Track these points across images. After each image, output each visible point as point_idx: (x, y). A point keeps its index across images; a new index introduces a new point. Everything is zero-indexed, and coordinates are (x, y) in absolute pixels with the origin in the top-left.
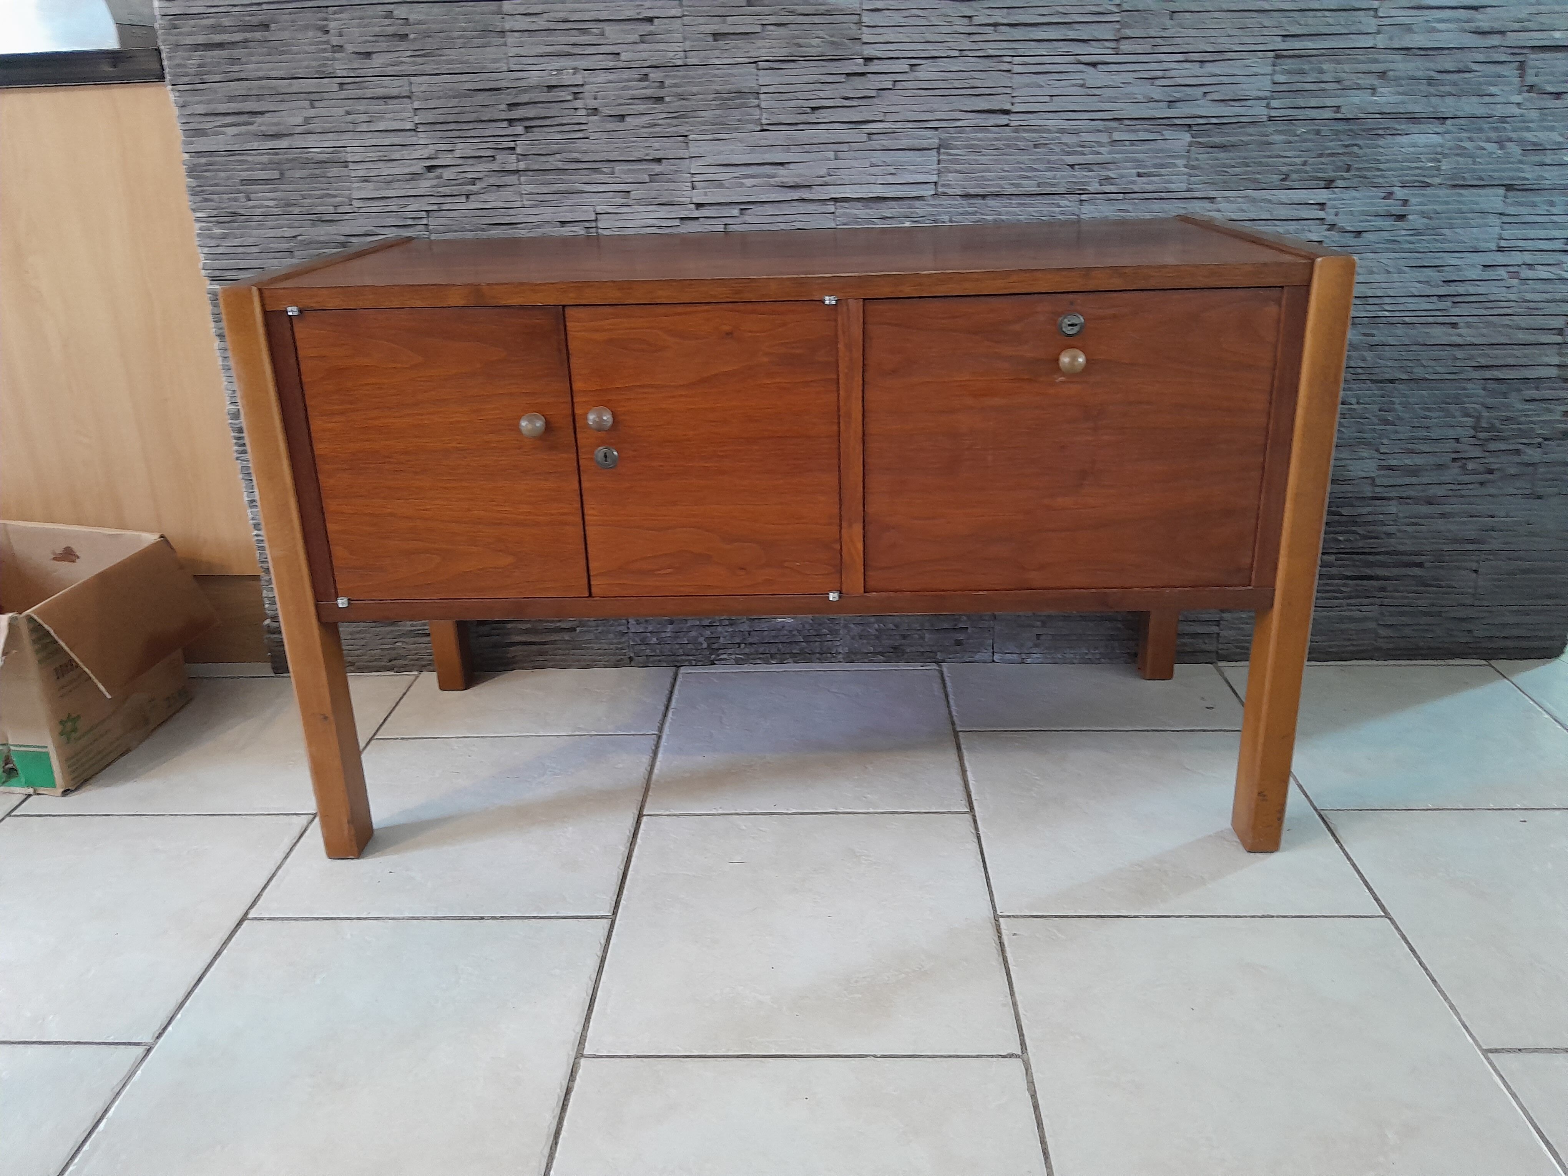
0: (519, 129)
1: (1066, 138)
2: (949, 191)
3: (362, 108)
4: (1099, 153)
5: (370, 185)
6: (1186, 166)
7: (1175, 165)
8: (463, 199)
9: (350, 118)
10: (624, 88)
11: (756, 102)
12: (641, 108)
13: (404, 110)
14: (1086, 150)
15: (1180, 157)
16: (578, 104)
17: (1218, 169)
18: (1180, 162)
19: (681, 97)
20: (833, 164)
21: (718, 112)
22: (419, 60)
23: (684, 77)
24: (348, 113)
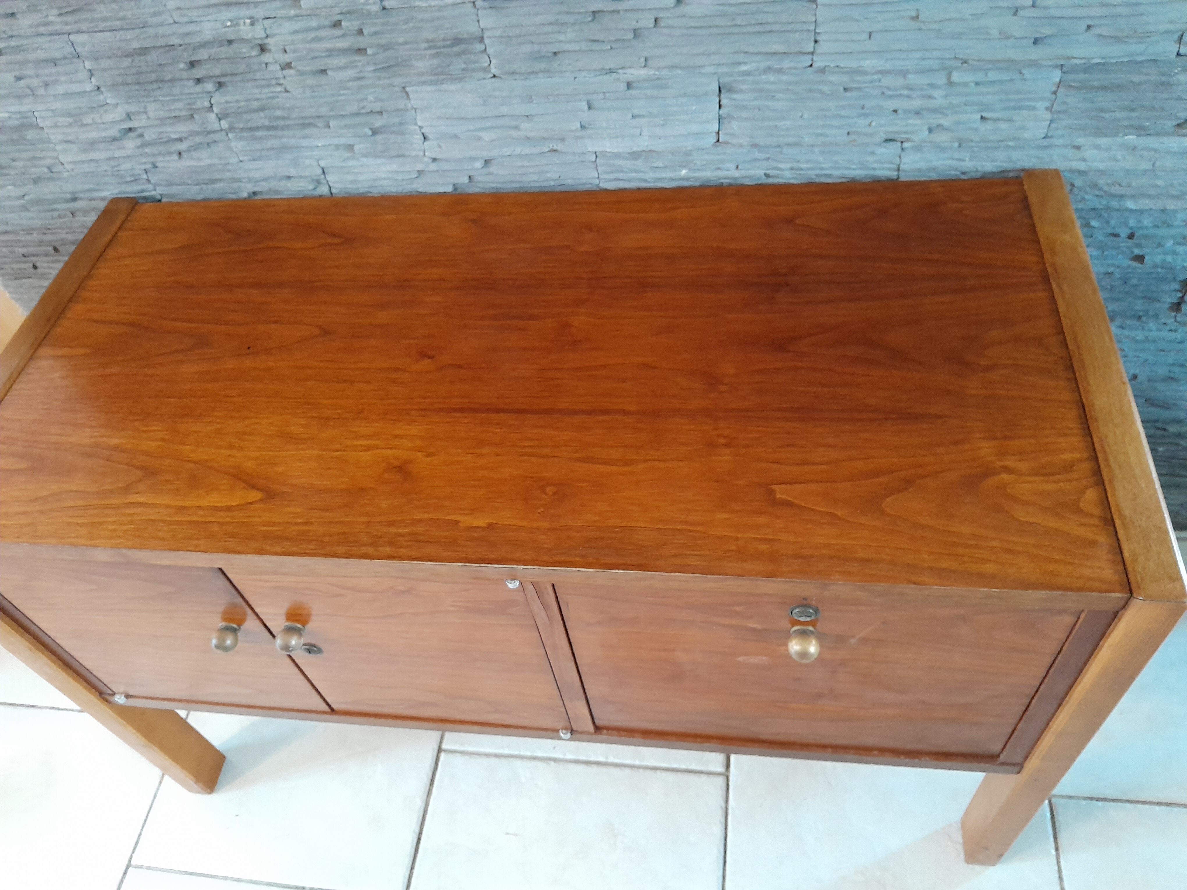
0: (210, 86)
1: (887, 81)
2: (734, 141)
3: (31, 72)
4: (931, 97)
5: (74, 148)
6: (1049, 109)
7: (1034, 108)
8: (175, 157)
9: (22, 83)
10: (316, 39)
11: (481, 47)
12: (341, 61)
13: (76, 71)
14: (914, 94)
15: (1042, 99)
16: (267, 57)
17: (1092, 113)
18: (1041, 105)
19: (386, 47)
20: (586, 116)
21: (435, 62)
22: (69, 19)
23: (384, 24)
24: (19, 78)
